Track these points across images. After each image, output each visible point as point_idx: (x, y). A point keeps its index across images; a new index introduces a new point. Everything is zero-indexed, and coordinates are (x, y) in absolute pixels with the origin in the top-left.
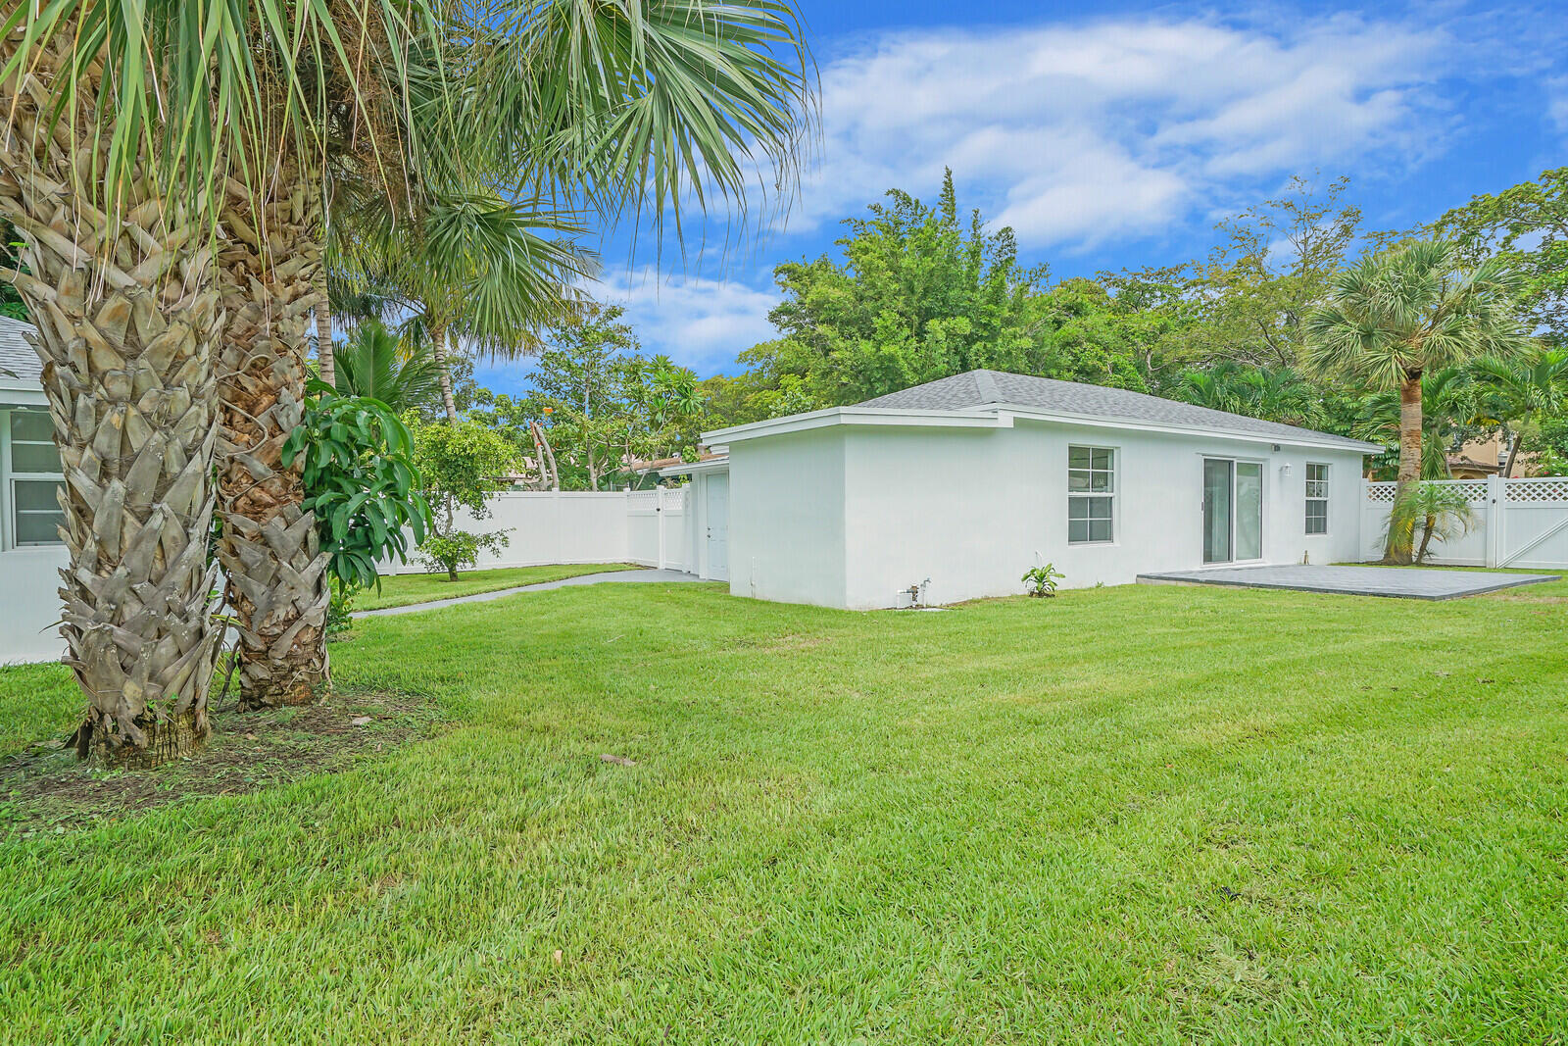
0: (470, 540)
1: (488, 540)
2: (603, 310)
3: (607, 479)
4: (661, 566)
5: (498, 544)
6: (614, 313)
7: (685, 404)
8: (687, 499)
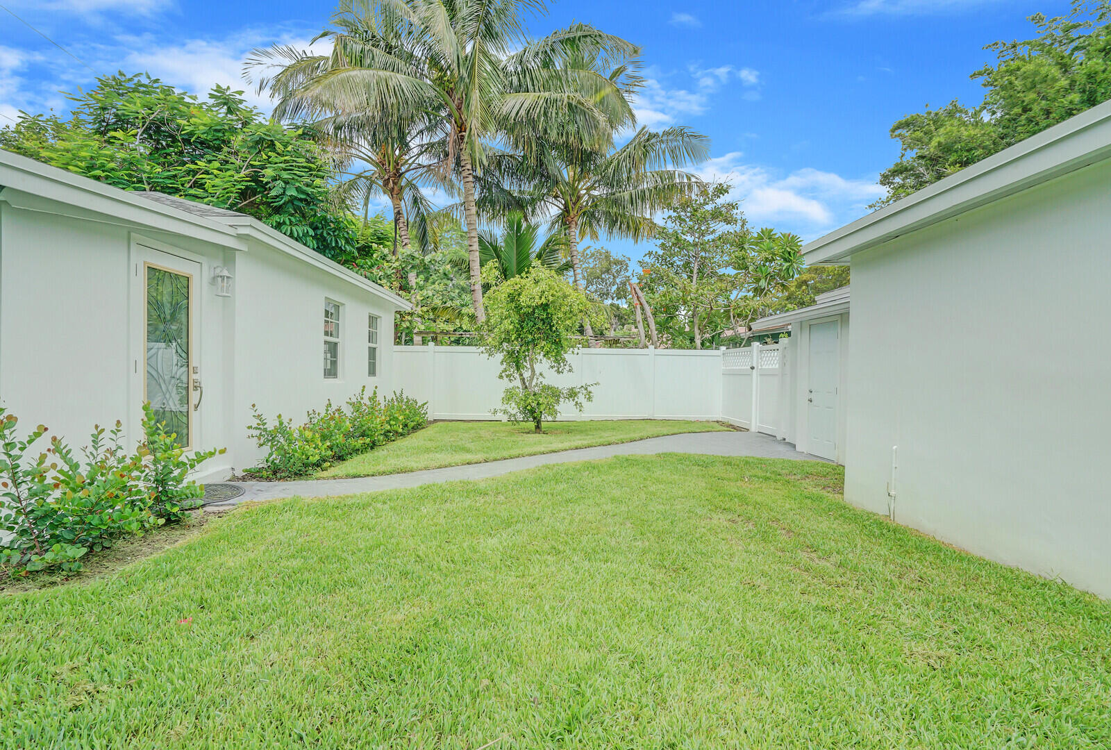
0: (556, 394)
1: (572, 394)
2: (711, 190)
3: (712, 341)
4: (753, 429)
5: (581, 398)
6: (721, 190)
7: (788, 269)
8: (784, 356)
